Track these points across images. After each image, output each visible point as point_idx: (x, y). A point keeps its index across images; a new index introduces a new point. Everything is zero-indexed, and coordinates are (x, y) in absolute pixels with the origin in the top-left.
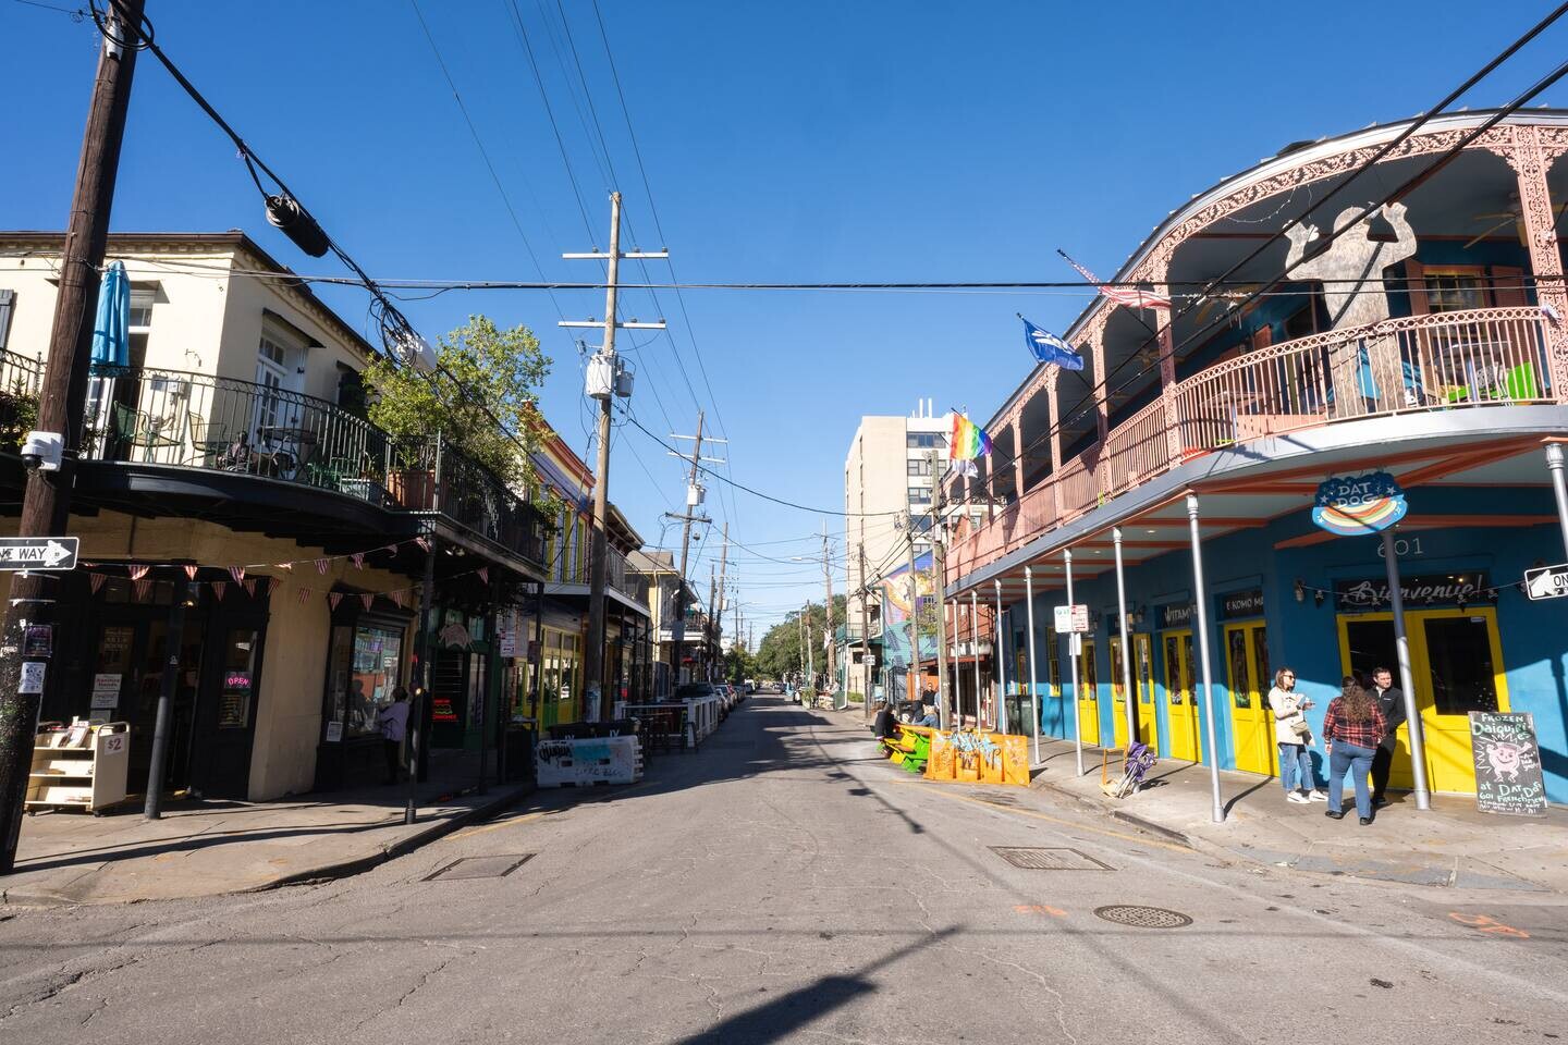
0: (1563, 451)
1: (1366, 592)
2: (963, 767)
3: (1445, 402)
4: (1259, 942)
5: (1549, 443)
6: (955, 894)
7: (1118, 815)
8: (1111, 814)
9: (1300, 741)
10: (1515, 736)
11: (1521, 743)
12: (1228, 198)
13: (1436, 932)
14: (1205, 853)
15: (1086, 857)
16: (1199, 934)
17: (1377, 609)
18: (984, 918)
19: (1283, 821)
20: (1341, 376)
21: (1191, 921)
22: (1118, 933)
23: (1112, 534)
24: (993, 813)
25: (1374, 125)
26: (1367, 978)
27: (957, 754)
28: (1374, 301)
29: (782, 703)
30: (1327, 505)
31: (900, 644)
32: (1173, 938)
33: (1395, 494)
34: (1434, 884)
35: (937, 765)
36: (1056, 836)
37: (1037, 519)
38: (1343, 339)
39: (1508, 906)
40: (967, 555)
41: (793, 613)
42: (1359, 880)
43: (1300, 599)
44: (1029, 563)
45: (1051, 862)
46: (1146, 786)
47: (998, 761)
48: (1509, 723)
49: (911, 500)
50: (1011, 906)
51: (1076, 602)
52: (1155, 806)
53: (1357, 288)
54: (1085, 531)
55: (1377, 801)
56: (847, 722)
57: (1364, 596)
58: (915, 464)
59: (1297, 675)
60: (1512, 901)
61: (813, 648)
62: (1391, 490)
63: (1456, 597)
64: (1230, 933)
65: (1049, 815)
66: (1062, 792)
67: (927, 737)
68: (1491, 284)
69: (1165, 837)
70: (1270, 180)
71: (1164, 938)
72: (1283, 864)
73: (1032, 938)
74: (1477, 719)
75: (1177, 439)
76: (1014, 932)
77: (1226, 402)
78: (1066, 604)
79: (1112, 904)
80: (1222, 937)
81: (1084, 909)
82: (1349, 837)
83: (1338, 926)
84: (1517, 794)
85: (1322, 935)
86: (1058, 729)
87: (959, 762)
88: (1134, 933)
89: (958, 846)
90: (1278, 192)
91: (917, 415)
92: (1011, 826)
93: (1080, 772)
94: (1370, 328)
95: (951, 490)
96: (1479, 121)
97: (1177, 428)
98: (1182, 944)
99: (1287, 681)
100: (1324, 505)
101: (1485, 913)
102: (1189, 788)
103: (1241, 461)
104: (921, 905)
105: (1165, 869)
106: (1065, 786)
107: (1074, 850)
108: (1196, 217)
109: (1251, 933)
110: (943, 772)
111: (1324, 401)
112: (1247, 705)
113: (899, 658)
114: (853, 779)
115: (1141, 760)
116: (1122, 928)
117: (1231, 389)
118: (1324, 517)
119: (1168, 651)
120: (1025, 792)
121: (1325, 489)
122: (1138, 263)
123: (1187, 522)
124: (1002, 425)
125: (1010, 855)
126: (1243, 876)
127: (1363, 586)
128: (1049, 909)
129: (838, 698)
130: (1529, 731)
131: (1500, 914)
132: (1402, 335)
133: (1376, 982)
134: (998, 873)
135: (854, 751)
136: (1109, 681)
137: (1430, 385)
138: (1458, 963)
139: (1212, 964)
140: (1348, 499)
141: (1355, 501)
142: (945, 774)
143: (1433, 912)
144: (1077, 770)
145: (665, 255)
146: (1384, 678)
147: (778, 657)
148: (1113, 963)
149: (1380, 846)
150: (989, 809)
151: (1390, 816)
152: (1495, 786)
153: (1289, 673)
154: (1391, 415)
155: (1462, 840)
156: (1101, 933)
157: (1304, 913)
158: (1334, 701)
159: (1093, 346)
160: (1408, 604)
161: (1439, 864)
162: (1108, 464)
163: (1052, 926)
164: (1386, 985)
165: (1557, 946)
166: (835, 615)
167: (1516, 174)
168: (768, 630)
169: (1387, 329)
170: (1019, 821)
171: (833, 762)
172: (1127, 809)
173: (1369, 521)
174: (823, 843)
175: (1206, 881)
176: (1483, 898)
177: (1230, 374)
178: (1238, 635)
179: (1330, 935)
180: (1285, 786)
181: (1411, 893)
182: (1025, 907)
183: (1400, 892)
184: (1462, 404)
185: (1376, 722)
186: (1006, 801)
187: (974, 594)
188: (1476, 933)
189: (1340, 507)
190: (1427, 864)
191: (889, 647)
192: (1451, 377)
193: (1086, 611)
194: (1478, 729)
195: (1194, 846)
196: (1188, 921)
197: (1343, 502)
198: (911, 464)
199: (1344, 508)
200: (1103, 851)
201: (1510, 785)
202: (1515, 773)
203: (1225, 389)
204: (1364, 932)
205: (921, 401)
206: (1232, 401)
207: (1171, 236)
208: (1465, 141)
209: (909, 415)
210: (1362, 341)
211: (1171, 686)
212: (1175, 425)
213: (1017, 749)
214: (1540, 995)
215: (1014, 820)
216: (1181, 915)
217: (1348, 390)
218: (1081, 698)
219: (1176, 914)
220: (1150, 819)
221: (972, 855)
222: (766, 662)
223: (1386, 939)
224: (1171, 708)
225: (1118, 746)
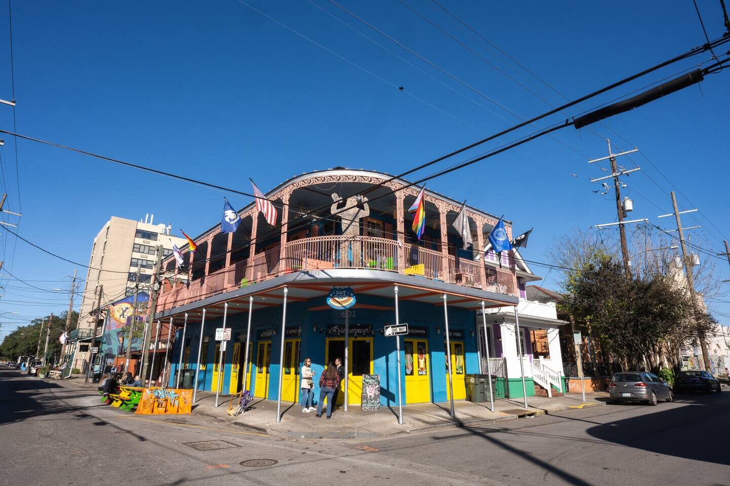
0: (398, 288)
1: (337, 330)
2: (158, 407)
3: (368, 265)
4: (303, 465)
5: (396, 285)
6: (176, 466)
7: (236, 423)
8: (232, 424)
9: (309, 387)
10: (374, 383)
11: (376, 385)
12: (315, 178)
13: (354, 453)
14: (274, 436)
15: (228, 443)
16: (282, 466)
17: (339, 336)
18: (193, 474)
19: (301, 420)
20: (343, 252)
21: (277, 462)
22: (252, 470)
23: (249, 298)
24: (178, 427)
25: (362, 169)
26: (339, 471)
27: (156, 400)
28: (355, 228)
29: (19, 375)
30: (332, 297)
31: (113, 341)
32: (273, 469)
33: (353, 296)
34: (350, 438)
35: (144, 406)
36: (212, 435)
37: (214, 287)
38: (345, 239)
39: (371, 442)
40: (171, 299)
41: (38, 320)
42: (328, 440)
43: (315, 331)
44: (205, 307)
45: (213, 447)
46: (247, 410)
47: (177, 403)
48: (373, 378)
49: (132, 264)
50: (204, 467)
51: (227, 327)
52: (252, 418)
53: (351, 223)
54: (237, 296)
55: (333, 410)
56: (74, 386)
57: (335, 331)
58: (138, 246)
59: (312, 362)
60: (372, 440)
61: (49, 341)
62: (352, 295)
63: (363, 333)
64: (293, 464)
65: (205, 427)
66: (208, 415)
67: (140, 392)
68: (384, 231)
69: (257, 431)
70: (330, 176)
71: (270, 469)
72: (303, 437)
73: (218, 478)
74: (365, 377)
75: (284, 264)
76: (210, 477)
77: (304, 253)
78: (222, 327)
79: (246, 460)
80: (291, 466)
81: (235, 463)
82: (323, 424)
83: (326, 456)
84: (373, 404)
85: (322, 460)
86: (201, 386)
87: (156, 404)
88: (258, 470)
89: (167, 445)
90: (332, 182)
91: (144, 222)
92: (190, 433)
93: (216, 406)
94: (353, 237)
95: (167, 266)
96: (388, 178)
97: (284, 260)
98: (277, 470)
99: (308, 363)
100: (331, 297)
101: (366, 445)
102: (264, 409)
103: (306, 277)
104: (161, 473)
105: (261, 444)
106: (209, 412)
107: (222, 441)
108: (303, 181)
109: (300, 463)
110: (147, 410)
111: (334, 259)
112: (289, 373)
113: (110, 349)
114: (93, 417)
115: (247, 399)
116: (251, 468)
117: (307, 249)
118: (331, 302)
119: (260, 350)
120: (189, 417)
121: (332, 291)
122: (278, 191)
123: (283, 297)
124: (202, 241)
125: (194, 446)
126: (290, 443)
127: (335, 327)
128: (221, 466)
129: (64, 373)
130: (378, 381)
131: (370, 445)
132: (362, 242)
133: (341, 472)
134: (192, 454)
135: (86, 402)
136: (231, 363)
137: (365, 259)
138: (362, 462)
139: (289, 475)
140: (339, 296)
141: (341, 297)
142: (147, 411)
143: (352, 447)
144: (215, 405)
145: (14, 104)
146: (338, 362)
147: (19, 346)
148: (254, 482)
149: (333, 426)
150: (174, 426)
151: (337, 415)
152: (367, 401)
153: (309, 360)
154: (356, 269)
155: (358, 421)
156: (246, 471)
157: (314, 453)
158: (324, 371)
159: (253, 218)
160: (350, 335)
161: (352, 431)
162: (252, 269)
163: (225, 472)
164: (345, 472)
165: (386, 452)
166: (71, 324)
167: (396, 198)
168: (15, 329)
169: (358, 239)
170: (192, 430)
171: (76, 409)
172: (240, 421)
173: (344, 305)
174: (91, 452)
175: (278, 446)
176: (364, 440)
177: (307, 243)
178: (290, 344)
179: (324, 459)
180: (302, 406)
181: (343, 441)
182: (210, 466)
183: (341, 442)
184: (373, 267)
185: (336, 378)
186: (183, 421)
187: (172, 319)
188: (365, 452)
189: (336, 298)
190: (348, 431)
191: (105, 343)
192: (371, 257)
193: (230, 331)
194: (364, 380)
195: (269, 433)
196: (276, 462)
197: (337, 297)
198: (136, 246)
199: (337, 299)
200: (234, 440)
201: (371, 400)
202: (373, 396)
203: (304, 249)
204: (334, 456)
205: (147, 215)
206: (307, 253)
207: (293, 185)
208: (384, 183)
209: (139, 220)
210: (351, 241)
211: (259, 364)
212: (284, 258)
213: (187, 396)
214: (384, 467)
215: (190, 430)
216: (273, 460)
217: (345, 257)
218: (216, 370)
219: (271, 460)
220: (250, 424)
221: (175, 448)
222: (9, 350)
223: (341, 458)
224: (257, 375)
225: (230, 393)
